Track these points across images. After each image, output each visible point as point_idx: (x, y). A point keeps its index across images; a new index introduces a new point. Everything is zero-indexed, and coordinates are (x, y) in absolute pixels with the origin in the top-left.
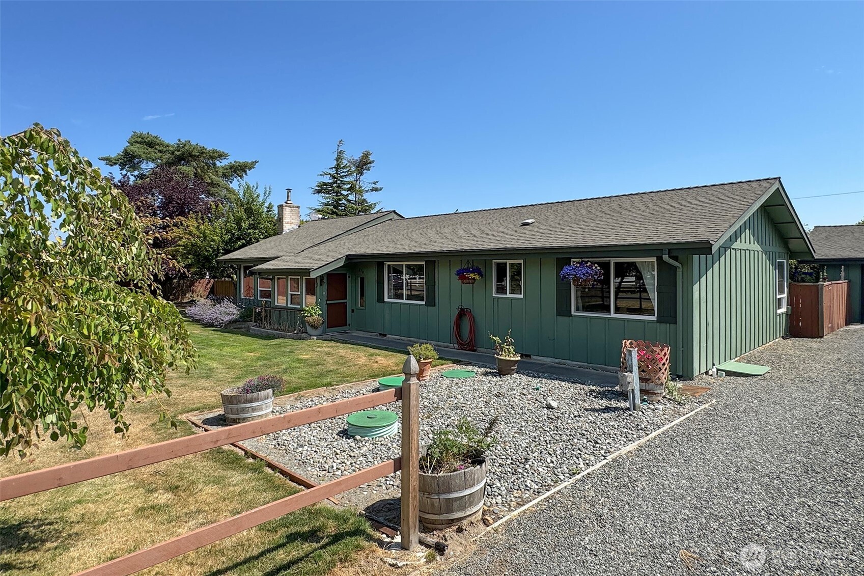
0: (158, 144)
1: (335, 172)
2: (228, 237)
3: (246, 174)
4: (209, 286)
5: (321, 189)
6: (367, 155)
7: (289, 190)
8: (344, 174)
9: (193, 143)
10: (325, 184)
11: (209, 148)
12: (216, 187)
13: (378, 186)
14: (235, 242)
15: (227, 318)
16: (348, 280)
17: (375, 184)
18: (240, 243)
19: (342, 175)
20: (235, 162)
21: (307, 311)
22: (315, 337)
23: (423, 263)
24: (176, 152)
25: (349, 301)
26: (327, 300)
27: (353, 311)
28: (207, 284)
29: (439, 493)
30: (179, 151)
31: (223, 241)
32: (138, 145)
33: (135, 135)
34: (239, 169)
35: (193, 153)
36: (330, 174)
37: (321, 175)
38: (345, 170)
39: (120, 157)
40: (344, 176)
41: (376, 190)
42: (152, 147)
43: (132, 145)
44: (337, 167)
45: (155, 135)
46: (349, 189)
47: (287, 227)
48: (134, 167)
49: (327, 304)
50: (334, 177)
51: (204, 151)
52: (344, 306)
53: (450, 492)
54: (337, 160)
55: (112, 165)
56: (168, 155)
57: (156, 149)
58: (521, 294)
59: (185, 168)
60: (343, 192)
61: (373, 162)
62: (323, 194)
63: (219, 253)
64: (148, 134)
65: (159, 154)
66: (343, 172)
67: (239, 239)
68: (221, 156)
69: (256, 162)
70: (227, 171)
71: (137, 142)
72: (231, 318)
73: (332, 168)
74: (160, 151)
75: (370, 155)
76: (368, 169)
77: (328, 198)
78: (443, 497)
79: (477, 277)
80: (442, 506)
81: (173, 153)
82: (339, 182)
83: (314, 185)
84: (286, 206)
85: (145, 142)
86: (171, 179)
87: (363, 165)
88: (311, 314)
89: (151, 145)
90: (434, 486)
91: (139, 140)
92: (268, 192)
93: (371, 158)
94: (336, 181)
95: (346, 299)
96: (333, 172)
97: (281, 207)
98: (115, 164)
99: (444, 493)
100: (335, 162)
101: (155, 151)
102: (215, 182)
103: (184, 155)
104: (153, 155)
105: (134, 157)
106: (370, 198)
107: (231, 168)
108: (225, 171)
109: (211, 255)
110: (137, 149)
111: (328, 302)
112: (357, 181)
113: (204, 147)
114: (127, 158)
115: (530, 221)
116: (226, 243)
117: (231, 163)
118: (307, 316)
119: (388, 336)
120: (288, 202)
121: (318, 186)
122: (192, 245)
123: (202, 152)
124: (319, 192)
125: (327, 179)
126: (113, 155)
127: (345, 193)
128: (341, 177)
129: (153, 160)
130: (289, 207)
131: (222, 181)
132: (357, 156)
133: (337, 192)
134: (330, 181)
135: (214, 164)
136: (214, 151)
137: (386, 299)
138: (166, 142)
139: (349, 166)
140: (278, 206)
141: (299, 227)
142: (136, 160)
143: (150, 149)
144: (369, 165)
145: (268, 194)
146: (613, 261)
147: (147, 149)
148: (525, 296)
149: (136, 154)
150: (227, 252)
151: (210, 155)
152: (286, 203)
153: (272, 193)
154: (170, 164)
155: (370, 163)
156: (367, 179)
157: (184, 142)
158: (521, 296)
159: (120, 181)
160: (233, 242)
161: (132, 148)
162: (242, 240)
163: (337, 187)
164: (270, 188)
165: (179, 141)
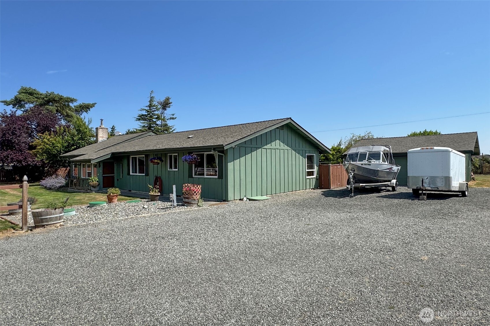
0: (35, 94)
1: (149, 109)
2: (66, 144)
3: (89, 110)
4: (66, 171)
5: (141, 118)
6: (168, 99)
7: (102, 120)
8: (154, 110)
9: (56, 93)
10: (143, 115)
11: (65, 96)
12: (70, 118)
13: (174, 117)
14: (71, 147)
15: (58, 185)
16: (115, 165)
17: (173, 115)
18: (73, 148)
19: (153, 110)
20: (83, 103)
21: (91, 179)
22: (94, 192)
23: (144, 156)
24: (45, 99)
25: (115, 175)
26: (102, 175)
27: (118, 180)
28: (65, 171)
29: (38, 217)
30: (47, 98)
31: (63, 147)
32: (23, 94)
33: (22, 89)
34: (86, 108)
35: (55, 99)
36: (145, 110)
37: (140, 110)
38: (155, 108)
39: (12, 100)
40: (155, 111)
41: (173, 119)
42: (32, 95)
43: (20, 94)
44: (150, 106)
45: (34, 89)
46: (156, 118)
47: (100, 139)
48: (21, 106)
49: (102, 176)
50: (148, 112)
51: (62, 98)
52: (113, 177)
53: (42, 216)
54: (150, 101)
55: (7, 105)
56: (41, 100)
57: (34, 96)
58: (177, 169)
59: (50, 107)
60: (153, 120)
61: (171, 103)
62: (142, 121)
63: (61, 152)
64: (30, 88)
65: (36, 99)
66: (154, 108)
67: (73, 145)
68: (72, 100)
69: (95, 104)
70: (78, 108)
71: (23, 93)
72: (60, 185)
73: (147, 106)
74: (36, 98)
75: (170, 99)
76: (169, 107)
77: (144, 123)
78: (39, 218)
79: (159, 161)
80: (40, 221)
81: (43, 99)
82: (151, 114)
83: (136, 116)
84: (100, 128)
85: (28, 92)
86: (40, 113)
87: (166, 105)
88: (93, 181)
89: (31, 94)
90: (37, 214)
91: (24, 91)
92: (90, 121)
93: (170, 101)
94: (149, 114)
95: (114, 174)
96: (147, 108)
97: (97, 129)
98: (9, 104)
99: (40, 217)
100: (149, 103)
101: (33, 97)
102: (69, 115)
103: (50, 100)
104: (32, 100)
105: (20, 101)
106: (170, 123)
107: (80, 107)
108: (77, 109)
109: (57, 154)
110: (22, 96)
111: (103, 175)
112: (162, 113)
113: (62, 96)
114: (16, 101)
115: (190, 136)
116: (66, 148)
117: (80, 104)
118: (90, 182)
119: (132, 191)
120: (101, 126)
121: (139, 116)
122: (47, 149)
123: (61, 98)
124: (139, 120)
125: (144, 113)
126: (9, 100)
127: (154, 120)
128: (153, 111)
129: (32, 102)
130: (102, 129)
131: (73, 114)
132: (162, 99)
133: (150, 120)
134: (147, 114)
135: (68, 105)
136: (68, 98)
137: (131, 174)
138: (41, 92)
139: (156, 105)
140: (96, 128)
141: (107, 139)
142: (23, 103)
143: (30, 96)
144: (169, 105)
145: (90, 122)
146: (205, 153)
147: (29, 97)
148: (178, 170)
149: (21, 99)
150: (66, 152)
151: (65, 100)
152: (100, 126)
153: (92, 122)
154: (41, 105)
155: (170, 104)
156: (168, 113)
157: (50, 93)
158: (177, 170)
159: (10, 114)
160: (70, 147)
161: (20, 96)
162: (75, 146)
163: (150, 117)
164: (91, 119)
165: (47, 92)
